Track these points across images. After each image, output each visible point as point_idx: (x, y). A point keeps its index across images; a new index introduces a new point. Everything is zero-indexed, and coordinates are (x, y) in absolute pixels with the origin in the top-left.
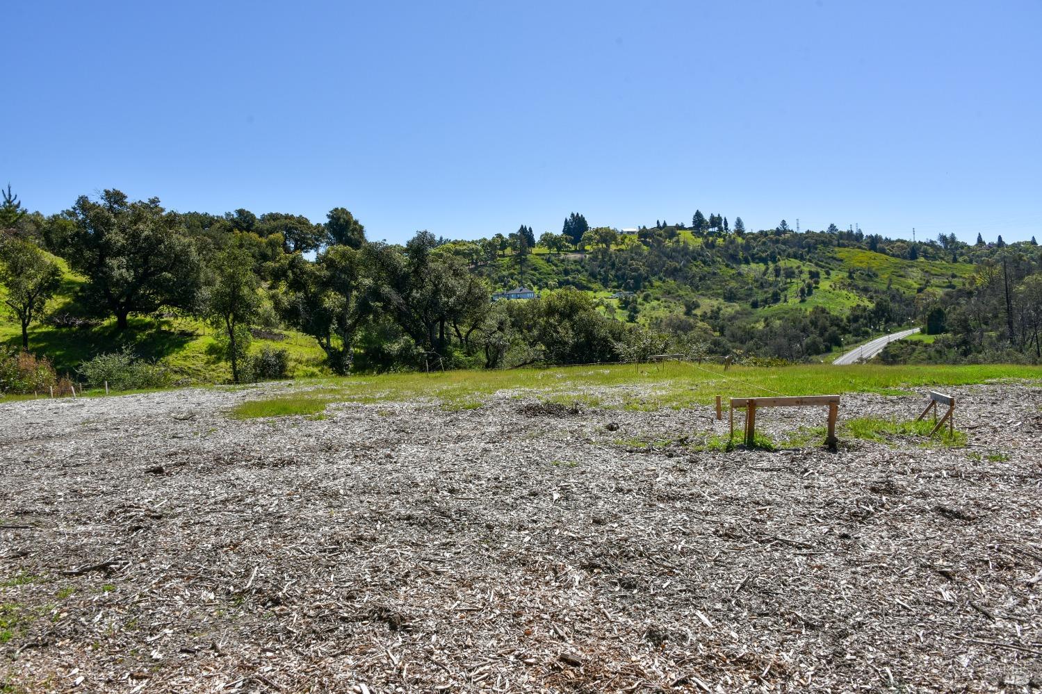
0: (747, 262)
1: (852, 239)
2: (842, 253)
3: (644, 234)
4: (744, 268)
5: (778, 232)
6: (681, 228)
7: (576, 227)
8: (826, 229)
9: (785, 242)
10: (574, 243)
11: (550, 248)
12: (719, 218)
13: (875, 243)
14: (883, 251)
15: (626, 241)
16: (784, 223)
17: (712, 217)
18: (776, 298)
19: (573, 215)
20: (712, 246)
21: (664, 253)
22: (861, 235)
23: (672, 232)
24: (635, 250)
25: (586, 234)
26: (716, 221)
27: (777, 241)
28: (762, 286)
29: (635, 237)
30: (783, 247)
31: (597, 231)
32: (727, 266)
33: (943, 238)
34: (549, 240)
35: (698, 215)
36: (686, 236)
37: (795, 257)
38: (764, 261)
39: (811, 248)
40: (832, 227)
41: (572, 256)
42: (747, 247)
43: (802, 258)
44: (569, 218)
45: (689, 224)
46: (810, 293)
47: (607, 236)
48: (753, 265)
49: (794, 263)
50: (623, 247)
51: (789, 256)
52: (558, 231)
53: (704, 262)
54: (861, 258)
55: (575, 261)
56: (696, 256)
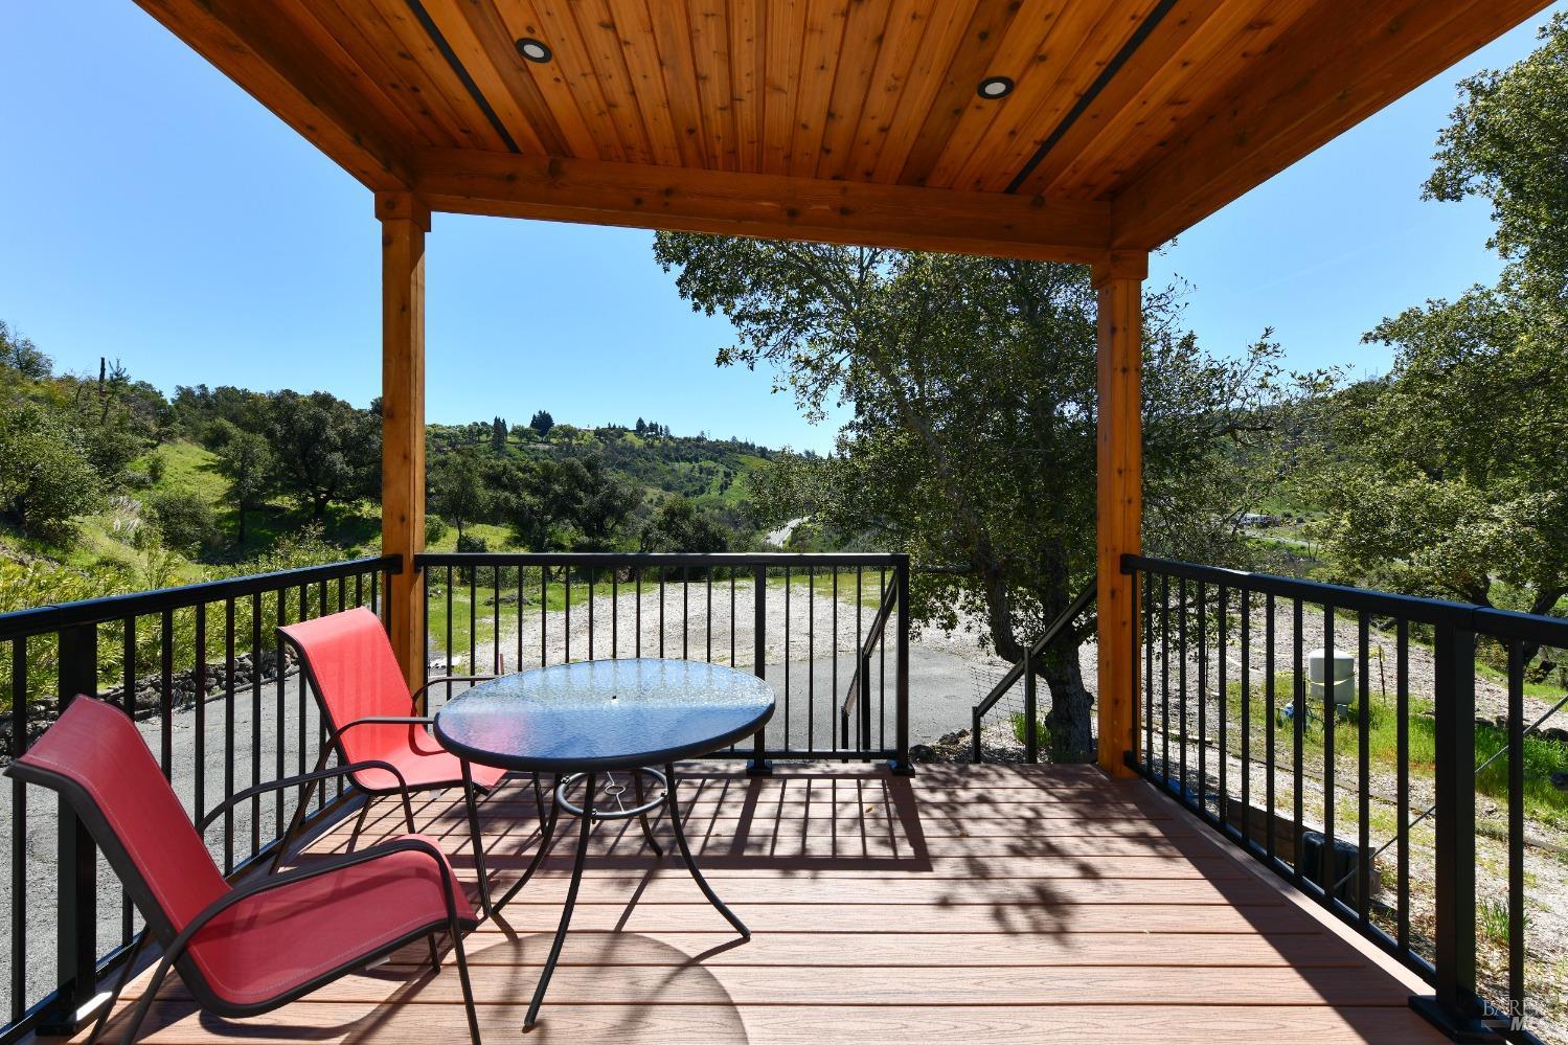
0: (678, 461)
1: (747, 448)
2: (743, 459)
3: (599, 433)
4: (676, 465)
5: (699, 439)
6: (626, 430)
7: (543, 423)
8: (730, 440)
9: (703, 447)
10: (542, 435)
11: (521, 438)
12: (657, 425)
13: (763, 452)
14: (769, 459)
15: (585, 437)
16: (702, 433)
17: (651, 425)
18: (702, 491)
19: (540, 412)
20: (651, 446)
21: (616, 449)
22: (753, 446)
23: (621, 432)
24: (593, 445)
25: (552, 429)
26: (653, 427)
27: (698, 446)
28: (690, 481)
29: (592, 435)
30: (703, 451)
31: (561, 427)
32: (664, 463)
33: (807, 453)
34: (519, 432)
35: (640, 421)
36: (630, 437)
37: (711, 459)
38: (690, 461)
39: (721, 453)
40: (734, 438)
41: (541, 446)
42: (677, 449)
43: (716, 460)
44: (537, 414)
45: (633, 427)
46: (726, 488)
47: (569, 432)
48: (682, 464)
49: (711, 464)
50: (582, 442)
51: (707, 458)
52: (527, 425)
53: (647, 459)
54: (757, 463)
55: (544, 451)
56: (639, 453)
